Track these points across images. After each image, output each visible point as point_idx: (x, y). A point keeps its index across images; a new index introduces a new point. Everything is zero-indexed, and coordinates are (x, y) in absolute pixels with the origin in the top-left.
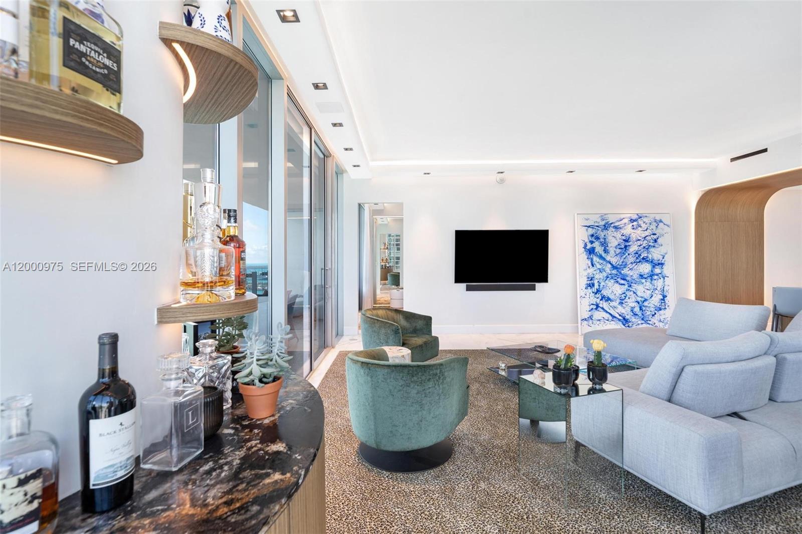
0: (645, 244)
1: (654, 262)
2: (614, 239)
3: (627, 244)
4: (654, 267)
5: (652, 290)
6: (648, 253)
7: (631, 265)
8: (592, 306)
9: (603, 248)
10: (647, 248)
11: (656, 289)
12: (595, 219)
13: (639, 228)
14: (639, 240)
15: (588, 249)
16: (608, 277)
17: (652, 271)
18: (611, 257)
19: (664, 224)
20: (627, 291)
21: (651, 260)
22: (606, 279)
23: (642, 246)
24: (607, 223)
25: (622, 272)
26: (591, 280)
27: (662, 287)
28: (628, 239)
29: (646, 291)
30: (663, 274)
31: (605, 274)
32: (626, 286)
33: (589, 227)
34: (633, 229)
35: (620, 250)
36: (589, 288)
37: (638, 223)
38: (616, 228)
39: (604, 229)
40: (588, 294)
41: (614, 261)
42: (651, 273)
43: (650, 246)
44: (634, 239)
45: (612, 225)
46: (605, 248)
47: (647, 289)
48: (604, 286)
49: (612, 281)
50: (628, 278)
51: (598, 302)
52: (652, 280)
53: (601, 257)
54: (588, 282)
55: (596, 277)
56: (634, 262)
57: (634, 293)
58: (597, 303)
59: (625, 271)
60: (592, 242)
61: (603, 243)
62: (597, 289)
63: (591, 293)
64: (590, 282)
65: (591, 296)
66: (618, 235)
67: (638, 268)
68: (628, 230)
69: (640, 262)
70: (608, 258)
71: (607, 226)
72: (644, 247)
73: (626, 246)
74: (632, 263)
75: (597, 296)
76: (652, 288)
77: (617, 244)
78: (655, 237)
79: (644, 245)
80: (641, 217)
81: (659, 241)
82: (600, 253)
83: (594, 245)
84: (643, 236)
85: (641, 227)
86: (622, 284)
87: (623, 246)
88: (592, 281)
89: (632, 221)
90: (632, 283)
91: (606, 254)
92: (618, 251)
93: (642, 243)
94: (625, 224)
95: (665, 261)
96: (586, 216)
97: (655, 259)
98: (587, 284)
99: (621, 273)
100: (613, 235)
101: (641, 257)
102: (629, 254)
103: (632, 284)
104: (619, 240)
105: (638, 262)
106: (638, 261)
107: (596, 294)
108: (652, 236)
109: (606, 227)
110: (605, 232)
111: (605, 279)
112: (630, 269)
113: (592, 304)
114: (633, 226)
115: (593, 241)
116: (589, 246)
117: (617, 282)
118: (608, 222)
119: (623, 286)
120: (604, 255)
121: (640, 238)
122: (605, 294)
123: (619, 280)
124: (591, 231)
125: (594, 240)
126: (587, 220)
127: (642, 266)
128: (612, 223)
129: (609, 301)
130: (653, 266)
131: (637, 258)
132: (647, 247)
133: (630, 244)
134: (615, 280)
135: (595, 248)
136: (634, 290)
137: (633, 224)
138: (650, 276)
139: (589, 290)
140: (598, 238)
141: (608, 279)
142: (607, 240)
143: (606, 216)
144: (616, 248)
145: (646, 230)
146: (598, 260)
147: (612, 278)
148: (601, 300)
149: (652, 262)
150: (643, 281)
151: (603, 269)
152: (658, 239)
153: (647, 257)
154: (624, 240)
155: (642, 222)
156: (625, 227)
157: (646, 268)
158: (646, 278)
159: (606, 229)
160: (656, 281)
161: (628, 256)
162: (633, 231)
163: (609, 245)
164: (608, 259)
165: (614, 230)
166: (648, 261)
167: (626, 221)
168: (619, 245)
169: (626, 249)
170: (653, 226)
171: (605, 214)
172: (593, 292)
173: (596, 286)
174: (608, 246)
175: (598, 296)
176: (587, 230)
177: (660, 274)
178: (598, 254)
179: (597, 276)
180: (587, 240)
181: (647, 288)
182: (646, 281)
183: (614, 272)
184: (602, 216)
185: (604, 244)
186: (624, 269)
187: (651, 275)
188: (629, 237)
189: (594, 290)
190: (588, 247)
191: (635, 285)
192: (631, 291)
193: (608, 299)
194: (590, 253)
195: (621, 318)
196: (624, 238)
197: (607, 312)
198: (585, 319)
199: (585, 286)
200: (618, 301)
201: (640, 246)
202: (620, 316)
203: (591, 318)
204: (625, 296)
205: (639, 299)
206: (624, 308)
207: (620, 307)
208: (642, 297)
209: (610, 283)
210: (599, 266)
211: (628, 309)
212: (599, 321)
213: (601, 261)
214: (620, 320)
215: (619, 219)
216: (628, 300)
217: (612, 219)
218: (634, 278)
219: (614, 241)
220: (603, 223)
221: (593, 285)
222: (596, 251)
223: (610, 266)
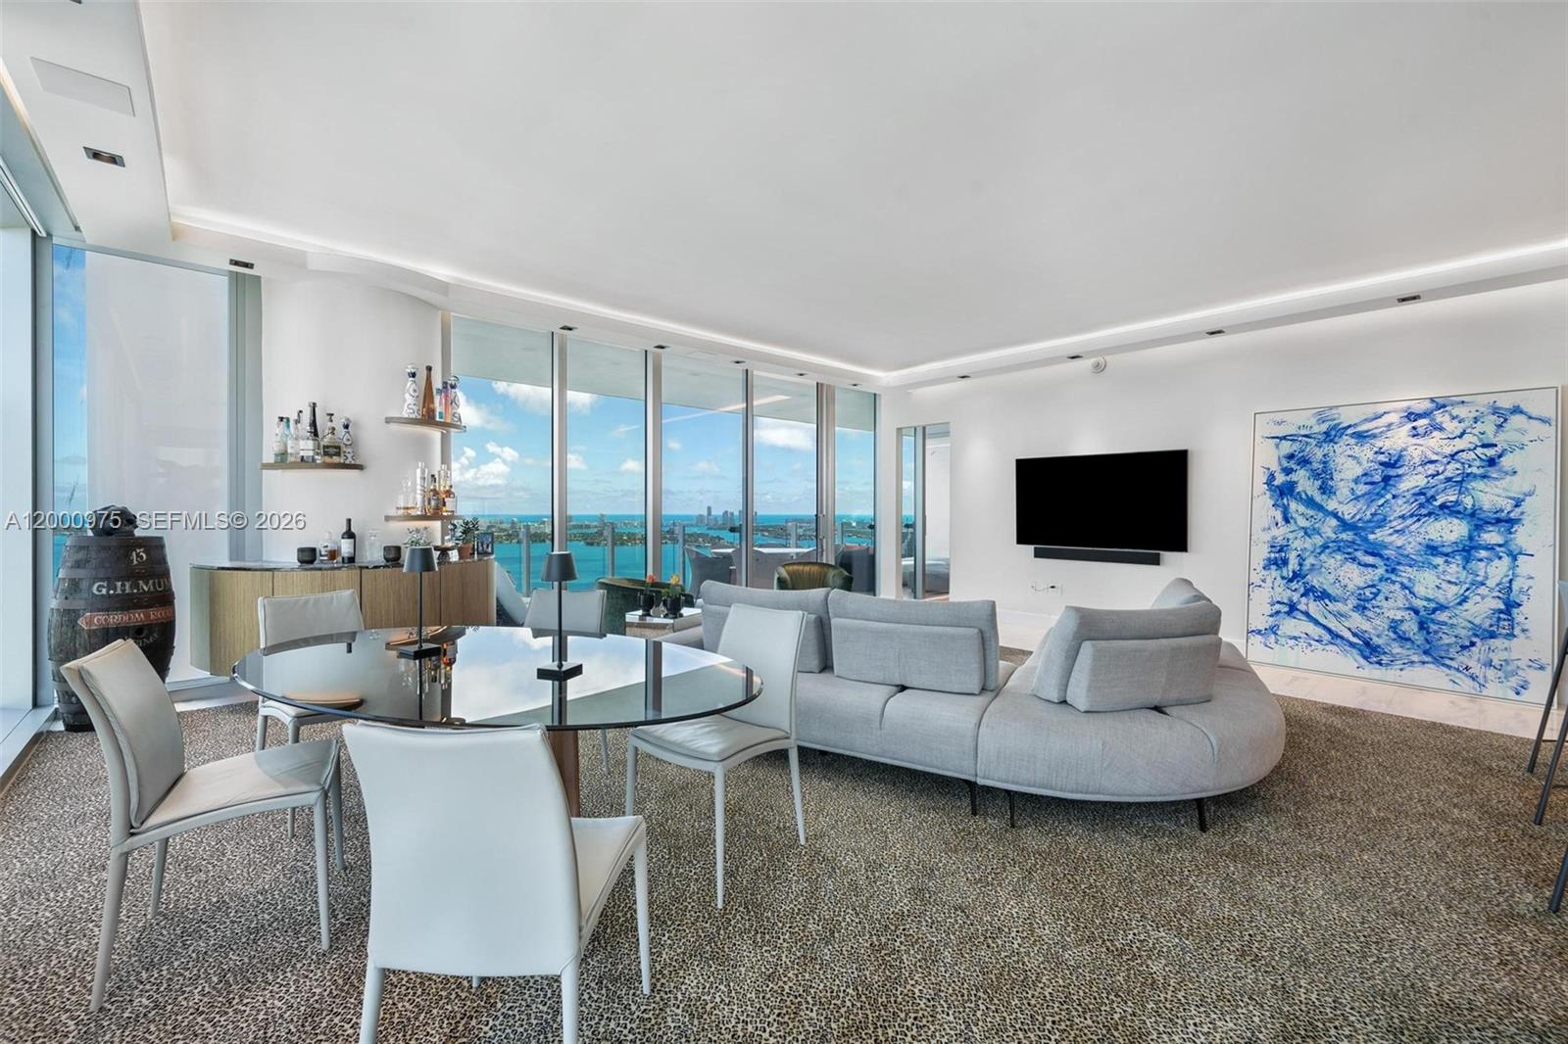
0: (1452, 469)
1: (1482, 516)
2: (1351, 463)
3: (1392, 472)
4: (1478, 528)
5: (1467, 586)
6: (1460, 493)
7: (1400, 521)
8: (1278, 607)
9: (1318, 483)
10: (1461, 482)
11: (1483, 584)
12: (1301, 420)
13: (1436, 433)
14: (1432, 462)
15: (1277, 487)
16: (1328, 547)
17: (1471, 538)
18: (1340, 503)
19: (1530, 418)
20: (1381, 580)
21: (1469, 511)
22: (1322, 552)
23: (1441, 477)
24: (1334, 427)
25: (1371, 537)
26: (1280, 551)
27: (1508, 579)
28: (1396, 462)
29: (1444, 585)
30: (1513, 547)
31: (1319, 541)
32: (1381, 571)
33: (1284, 438)
34: (1414, 436)
35: (1368, 487)
36: (1274, 567)
37: (1434, 420)
38: (1361, 437)
39: (1325, 441)
40: (1269, 580)
41: (1348, 511)
42: (1467, 543)
43: (1468, 475)
44: (1417, 460)
45: (1349, 431)
46: (1323, 483)
47: (1450, 582)
48: (1313, 565)
49: (1339, 557)
50: (1387, 553)
51: (1295, 599)
52: (1467, 560)
53: (1310, 502)
54: (1273, 555)
55: (1294, 546)
56: (1412, 516)
57: (1404, 587)
58: (1290, 600)
59: (1380, 535)
60: (1288, 471)
61: (1319, 471)
62: (1293, 572)
63: (1279, 578)
64: (1277, 555)
65: (1276, 584)
66: (1366, 453)
67: (1422, 530)
68: (1399, 439)
69: (1429, 514)
70: (1331, 505)
71: (1333, 433)
72: (1449, 479)
73: (1386, 479)
74: (1403, 517)
75: (1294, 585)
76: (1468, 580)
77: (1359, 471)
78: (1491, 452)
79: (1448, 474)
80: (1444, 406)
81: (1506, 462)
82: (1309, 494)
83: (1294, 477)
84: (1448, 451)
85: (1441, 429)
86: (1366, 565)
87: (1377, 478)
88: (1283, 554)
89: (1412, 416)
90: (1399, 564)
91: (1325, 497)
92: (1362, 489)
93: (1441, 469)
94: (1390, 425)
95: (1522, 513)
96: (1278, 417)
97: (1485, 508)
98: (1269, 559)
99: (1366, 540)
100: (1350, 453)
101: (1437, 503)
102: (1394, 497)
103: (1401, 568)
104: (1366, 465)
105: (1425, 516)
106: (1424, 511)
107: (1291, 580)
108: (1479, 451)
109: (1331, 436)
110: (1327, 448)
111: (1318, 551)
112: (1397, 531)
113: (1278, 602)
114: (1414, 428)
115: (1292, 470)
116: (1280, 479)
117: (1354, 559)
118: (1339, 424)
119: (1370, 570)
120: (1318, 498)
121: (1434, 458)
122: (1315, 583)
123: (1359, 554)
124: (1287, 447)
125: (1294, 467)
126: (1279, 424)
127: (1437, 525)
128: (1350, 426)
129: (1327, 601)
130: (1476, 525)
131: (1421, 506)
132: (1459, 479)
133: (1400, 471)
134: (1348, 553)
135: (1296, 483)
136: (1405, 581)
137: (1414, 424)
138: (1463, 550)
139: (1274, 572)
140: (1304, 462)
141: (1327, 551)
142: (1332, 465)
143: (1334, 411)
144: (1356, 481)
145: (1461, 436)
146: (1302, 508)
147: (1339, 550)
148: (1302, 596)
149: (1473, 515)
150: (1439, 560)
151: (1314, 529)
152: (1500, 456)
153: (1457, 503)
154: (1382, 464)
155: (1447, 417)
156: (1389, 434)
157: (1453, 531)
158: (1447, 555)
159: (1331, 441)
160: (1482, 565)
161: (1393, 501)
162: (1414, 440)
163: (1336, 476)
164: (1330, 508)
165: (1353, 441)
166: (1459, 512)
167: (1394, 418)
168: (1365, 475)
169: (1386, 484)
170: (1488, 426)
171: (1331, 408)
172: (1283, 578)
173: (1293, 564)
174: (1332, 479)
175: (1297, 586)
176: (1277, 446)
177: (1500, 546)
178: (1304, 496)
179: (1297, 544)
180: (1275, 467)
181: (1448, 578)
182: (1446, 561)
183: (1347, 536)
184: (1319, 413)
185: (1325, 479)
186: (1377, 531)
187: (1467, 550)
188: (1400, 457)
189: (1288, 572)
190: (1276, 483)
191: (1409, 569)
192: (1393, 582)
193: (1323, 596)
194: (1282, 494)
195: (1355, 640)
196: (1382, 458)
197: (1317, 622)
198: (1259, 632)
199: (1262, 564)
200: (1352, 602)
201: (1433, 476)
202: (1355, 635)
203: (1273, 630)
204: (1376, 595)
205: (1419, 603)
206: (1369, 619)
207: (1355, 615)
208: (1428, 600)
209: (1332, 561)
210: (1302, 522)
211: (1381, 624)
212: (1295, 638)
213: (1311, 512)
214: (1352, 645)
215: (1371, 416)
216: (1384, 604)
217: (1347, 417)
218: (1409, 550)
219: (1350, 464)
220: (1324, 427)
221: (1285, 562)
222: (1299, 489)
223: (1334, 522)
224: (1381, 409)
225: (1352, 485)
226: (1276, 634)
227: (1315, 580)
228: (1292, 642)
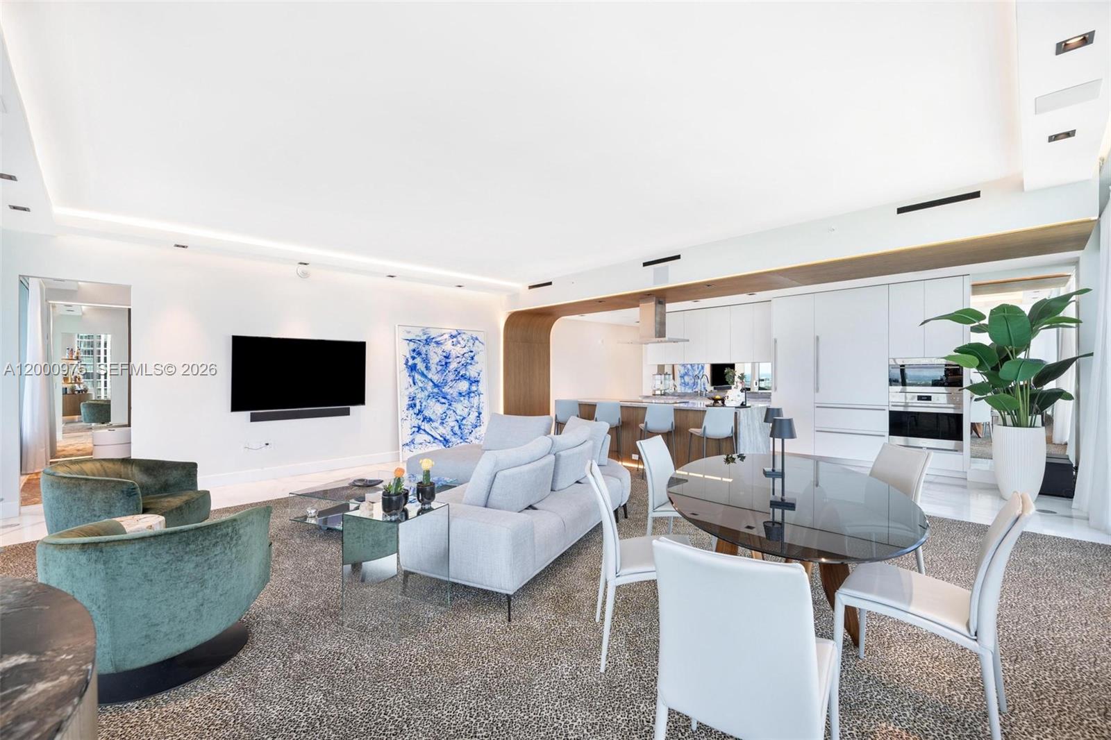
1: (471, 379)
3: (448, 361)
4: (471, 384)
5: (469, 408)
6: (466, 370)
8: (414, 429)
10: (465, 365)
11: (473, 407)
12: (416, 333)
13: (459, 345)
14: (458, 357)
15: (410, 366)
16: (429, 396)
17: (469, 389)
18: (433, 374)
19: (480, 342)
20: (447, 409)
23: (461, 363)
25: (443, 390)
26: (413, 400)
27: (478, 404)
28: (449, 356)
29: (464, 409)
30: (479, 391)
31: (426, 393)
32: (447, 405)
33: (411, 340)
34: (453, 345)
35: (441, 367)
36: (411, 409)
37: (457, 339)
38: (438, 343)
39: (426, 344)
40: (409, 416)
41: (436, 378)
42: (469, 391)
43: (467, 363)
44: (454, 356)
45: (434, 340)
46: (426, 364)
48: (425, 405)
49: (434, 400)
50: (449, 397)
51: (420, 424)
52: (469, 397)
53: (423, 375)
54: (410, 402)
55: (418, 397)
56: (454, 380)
57: (454, 412)
58: (418, 425)
59: (446, 389)
60: (413, 358)
61: (425, 358)
62: (418, 410)
63: (413, 414)
64: (412, 402)
65: (412, 417)
66: (439, 351)
67: (457, 386)
68: (448, 346)
69: (459, 379)
71: (428, 340)
72: (463, 365)
73: (446, 363)
74: (451, 381)
75: (419, 417)
76: (470, 406)
77: (438, 360)
78: (472, 354)
79: (463, 362)
80: (460, 334)
81: (475, 358)
82: (422, 370)
83: (416, 361)
84: (462, 353)
85: (460, 343)
86: (443, 403)
87: (444, 363)
89: (452, 337)
90: (452, 401)
91: (427, 371)
92: (440, 368)
93: (460, 360)
94: (446, 339)
95: (480, 378)
96: (408, 329)
97: (472, 376)
98: (409, 405)
99: (441, 391)
100: (434, 350)
101: (460, 375)
102: (449, 372)
103: (452, 403)
104: (440, 357)
106: (457, 378)
107: (418, 415)
108: (469, 353)
109: (428, 342)
110: (427, 347)
111: (427, 398)
112: (450, 387)
113: (414, 427)
114: (453, 342)
116: (411, 362)
117: (438, 401)
118: (429, 337)
119: (444, 405)
120: (425, 372)
121: (459, 355)
122: (427, 415)
123: (440, 398)
124: (413, 346)
125: (416, 356)
126: (409, 332)
127: (461, 383)
128: (434, 338)
129: (431, 422)
131: (456, 376)
133: (450, 360)
134: (437, 398)
135: (417, 364)
136: (454, 408)
137: (452, 340)
139: (411, 411)
140: (419, 354)
141: (430, 398)
142: (429, 356)
143: (428, 330)
144: (437, 364)
145: (465, 347)
146: (420, 377)
147: (433, 397)
148: (422, 422)
149: (469, 379)
150: (462, 398)
151: (425, 388)
152: (474, 356)
153: (465, 374)
154: (445, 357)
155: (461, 339)
156: (446, 343)
157: (463, 386)
158: (464, 396)
159: (428, 344)
160: (472, 399)
161: (449, 374)
162: (453, 347)
163: (431, 362)
164: (429, 377)
165: (435, 345)
166: (466, 378)
167: (447, 336)
168: (440, 361)
169: (446, 366)
170: (470, 344)
171: (427, 328)
172: (415, 414)
173: (418, 407)
174: (429, 363)
176: (408, 344)
177: (476, 391)
178: (420, 371)
180: (408, 356)
181: (465, 406)
182: (464, 399)
183: (436, 390)
184: (423, 330)
185: (426, 360)
186: (445, 387)
187: (469, 393)
188: (449, 354)
189: (416, 410)
190: (410, 364)
191: (454, 403)
192: (451, 410)
193: (430, 420)
194: (412, 370)
195: (441, 439)
196: (445, 354)
197: (428, 434)
198: (407, 445)
199: (407, 407)
200: (440, 421)
201: (459, 363)
202: (441, 436)
203: (412, 442)
204: (446, 416)
205: (458, 418)
206: (445, 428)
207: (440, 427)
208: (461, 416)
209: (432, 402)
210: (421, 385)
211: (449, 429)
212: (421, 444)
213: (423, 379)
214: (440, 441)
215: (440, 334)
216: (449, 420)
217: (433, 334)
218: (454, 396)
219: (435, 357)
220: (425, 337)
221: (415, 405)
222: (418, 368)
223: (431, 384)
224: (444, 331)
225: (436, 366)
226: (413, 443)
227: (427, 413)
228: (420, 446)
